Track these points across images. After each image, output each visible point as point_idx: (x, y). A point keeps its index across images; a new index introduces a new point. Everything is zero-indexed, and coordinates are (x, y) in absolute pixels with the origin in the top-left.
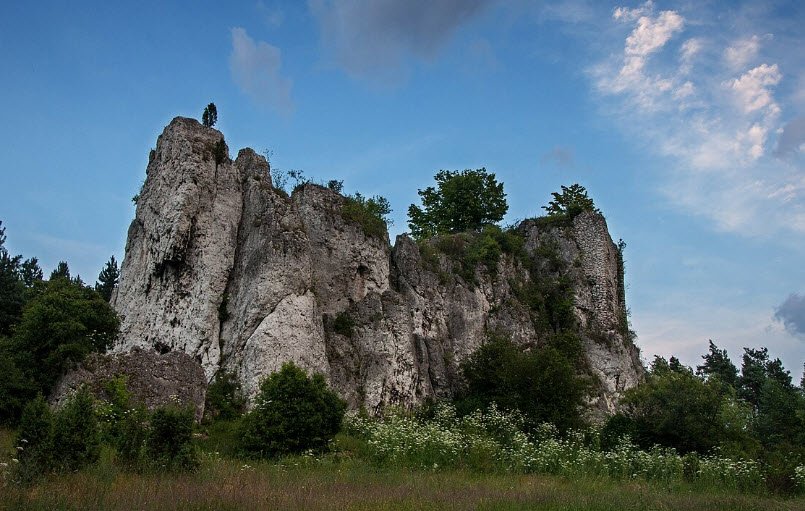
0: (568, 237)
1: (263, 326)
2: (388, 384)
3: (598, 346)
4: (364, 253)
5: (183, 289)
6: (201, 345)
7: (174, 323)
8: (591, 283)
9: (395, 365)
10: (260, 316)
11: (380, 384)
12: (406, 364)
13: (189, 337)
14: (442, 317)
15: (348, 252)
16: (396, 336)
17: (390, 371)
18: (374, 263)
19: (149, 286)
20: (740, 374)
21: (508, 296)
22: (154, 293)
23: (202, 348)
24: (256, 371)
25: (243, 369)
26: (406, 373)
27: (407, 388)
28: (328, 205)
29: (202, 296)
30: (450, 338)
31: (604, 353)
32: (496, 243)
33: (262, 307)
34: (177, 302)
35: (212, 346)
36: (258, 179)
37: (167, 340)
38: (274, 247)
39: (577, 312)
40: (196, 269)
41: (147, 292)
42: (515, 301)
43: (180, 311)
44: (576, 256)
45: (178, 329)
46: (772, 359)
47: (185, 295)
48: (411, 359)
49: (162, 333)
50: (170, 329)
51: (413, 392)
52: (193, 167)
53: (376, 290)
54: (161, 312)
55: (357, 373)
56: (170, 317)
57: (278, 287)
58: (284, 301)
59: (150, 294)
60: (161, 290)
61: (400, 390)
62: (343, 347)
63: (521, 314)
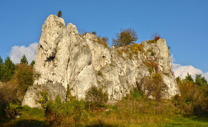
0: (156, 46)
1: (80, 74)
2: (113, 89)
3: (165, 76)
4: (104, 52)
5: (55, 64)
6: (62, 80)
7: (53, 74)
8: (162, 59)
9: (115, 84)
10: (79, 72)
11: (111, 89)
12: (118, 83)
13: (58, 78)
14: (125, 70)
15: (100, 52)
16: (115, 76)
17: (114, 85)
18: (107, 55)
19: (45, 64)
20: (195, 81)
21: (141, 63)
22: (46, 66)
23: (62, 81)
24: (79, 87)
25: (75, 87)
26: (118, 86)
27: (118, 90)
28: (93, 39)
29: (61, 66)
30: (127, 75)
31: (167, 78)
32: (138, 48)
33: (79, 69)
34: (54, 68)
35: (65, 81)
36: (74, 32)
37: (51, 79)
38: (82, 52)
39: (159, 67)
40: (59, 59)
41: (44, 66)
42: (144, 64)
43: (55, 71)
44: (158, 51)
45: (54, 76)
46: (202, 77)
47: (56, 66)
48: (119, 82)
49: (50, 77)
50: (52, 76)
51: (120, 91)
52: (57, 29)
53: (108, 63)
54: (49, 71)
55: (105, 87)
56: (52, 73)
57: (83, 63)
58: (85, 67)
59: (45, 66)
60: (48, 65)
61: (117, 91)
62: (101, 79)
63: (145, 68)
